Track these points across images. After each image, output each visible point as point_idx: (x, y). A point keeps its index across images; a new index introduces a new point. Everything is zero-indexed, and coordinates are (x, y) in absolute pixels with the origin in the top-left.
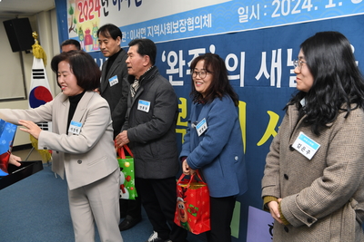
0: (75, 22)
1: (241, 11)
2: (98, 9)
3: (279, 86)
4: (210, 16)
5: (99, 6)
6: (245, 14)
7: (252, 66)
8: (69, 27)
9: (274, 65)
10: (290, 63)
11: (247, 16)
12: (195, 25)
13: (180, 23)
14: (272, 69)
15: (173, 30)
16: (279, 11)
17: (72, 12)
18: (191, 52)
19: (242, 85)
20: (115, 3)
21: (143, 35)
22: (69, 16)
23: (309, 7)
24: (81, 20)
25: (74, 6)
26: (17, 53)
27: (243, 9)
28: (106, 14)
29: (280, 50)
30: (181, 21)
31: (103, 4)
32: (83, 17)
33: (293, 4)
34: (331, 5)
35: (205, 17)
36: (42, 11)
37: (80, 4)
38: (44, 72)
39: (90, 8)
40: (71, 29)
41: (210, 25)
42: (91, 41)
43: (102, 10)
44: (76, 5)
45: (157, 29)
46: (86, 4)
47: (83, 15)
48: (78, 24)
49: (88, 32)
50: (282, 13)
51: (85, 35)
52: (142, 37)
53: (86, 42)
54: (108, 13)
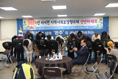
8: (23, 25)
17: (25, 22)
18: (60, 31)
19: (68, 34)
29: (72, 31)
30: (58, 27)
37: (29, 22)
39: (33, 23)
42: (33, 28)
43: (37, 24)
44: (27, 22)
45: (53, 28)
46: (31, 22)
47: (30, 24)
48: (27, 25)
49: (32, 27)
50: (72, 28)
51: (30, 27)
52: (49, 29)
53: (30, 28)
54: (39, 24)
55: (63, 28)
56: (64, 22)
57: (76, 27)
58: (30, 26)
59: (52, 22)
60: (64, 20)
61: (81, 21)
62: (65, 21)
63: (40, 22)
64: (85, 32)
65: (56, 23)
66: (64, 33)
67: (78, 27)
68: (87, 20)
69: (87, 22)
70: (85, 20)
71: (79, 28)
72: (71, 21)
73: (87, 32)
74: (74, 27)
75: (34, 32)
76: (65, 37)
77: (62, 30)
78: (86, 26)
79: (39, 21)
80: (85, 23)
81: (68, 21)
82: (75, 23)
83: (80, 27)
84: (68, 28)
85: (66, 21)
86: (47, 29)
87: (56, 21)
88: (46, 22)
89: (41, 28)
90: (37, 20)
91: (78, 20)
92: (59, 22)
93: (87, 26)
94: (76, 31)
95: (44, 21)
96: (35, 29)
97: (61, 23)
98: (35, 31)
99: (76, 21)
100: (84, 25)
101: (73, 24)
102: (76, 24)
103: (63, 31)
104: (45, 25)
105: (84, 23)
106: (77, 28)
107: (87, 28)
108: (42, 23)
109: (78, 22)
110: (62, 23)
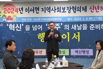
3: (76, 30)
7: (70, 27)
9: (75, 27)
10: (78, 26)
12: (57, 19)
14: (74, 27)
15: (50, 20)
16: (75, 19)
19: (68, 30)
23: (80, 19)
29: (76, 25)
30: (53, 18)
33: (78, 19)
34: (83, 19)
37: (5, 8)
39: (12, 10)
41: (61, 20)
42: (12, 19)
43: (19, 12)
44: (2, 8)
45: (44, 19)
46: (9, 9)
47: (7, 12)
48: (3, 14)
49: (10, 17)
50: (76, 20)
51: (7, 17)
52: (39, 20)
53: (8, 19)
54: (22, 13)
55: (61, 19)
56: (62, 10)
57: (82, 17)
58: (7, 15)
59: (44, 10)
60: (62, 6)
61: (91, 8)
62: (64, 9)
63: (24, 10)
64: (96, 26)
65: (50, 11)
66: (62, 27)
67: (85, 17)
68: (100, 7)
69: (100, 9)
70: (97, 6)
71: (87, 19)
72: (73, 8)
73: (101, 26)
74: (79, 17)
75: (14, 26)
76: (64, 34)
77: (60, 23)
78: (98, 17)
79: (22, 8)
80: (97, 12)
81: (69, 8)
82: (80, 11)
83: (88, 17)
84: (69, 20)
85: (66, 9)
86: (35, 20)
87: (50, 8)
88: (33, 10)
89: (25, 20)
90: (18, 7)
91: (86, 7)
92: (55, 10)
93: (100, 17)
94: (82, 25)
95: (31, 7)
96: (15, 20)
97: (58, 11)
98: (15, 23)
99: (81, 8)
100: (95, 14)
101: (78, 14)
102: (83, 14)
103: (62, 24)
104: (32, 15)
105: (95, 10)
106: (84, 20)
107: (100, 19)
108: (28, 10)
109: (85, 9)
110: (60, 11)
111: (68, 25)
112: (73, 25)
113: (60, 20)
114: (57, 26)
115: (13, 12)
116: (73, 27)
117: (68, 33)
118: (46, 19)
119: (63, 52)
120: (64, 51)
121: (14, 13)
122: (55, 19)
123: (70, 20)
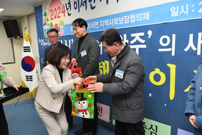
0: (48, 20)
1: (173, 9)
2: (64, 12)
4: (148, 13)
5: (65, 11)
6: (176, 11)
8: (44, 23)
9: (200, 42)
11: (177, 12)
12: (136, 19)
13: (124, 18)
15: (119, 22)
17: (45, 15)
18: (132, 35)
19: (173, 54)
20: (75, 8)
21: (97, 26)
22: (44, 17)
24: (52, 19)
25: (47, 11)
26: (10, 38)
27: (174, 8)
28: (69, 15)
30: (126, 17)
31: (67, 9)
32: (53, 17)
35: (144, 14)
36: (24, 16)
37: (52, 10)
38: (30, 48)
39: (58, 12)
40: (45, 24)
41: (148, 18)
43: (66, 13)
44: (49, 11)
45: (107, 22)
46: (55, 9)
48: (50, 21)
49: (57, 25)
54: (70, 14)
55: (147, 16)
58: (54, 22)
63: (72, 6)
79: (69, 3)
86: (89, 28)
88: (86, 2)
90: (64, 1)
96: (62, 32)
98: (63, 39)
108: (77, 5)
111: (174, 36)
112: (191, 36)
113: (146, 19)
114: (137, 43)
115: (59, 15)
116: (191, 44)
117: (173, 68)
118: (109, 22)
119: (151, 130)
120: (154, 128)
121: (60, 17)
122: (130, 20)
123: (180, 16)
